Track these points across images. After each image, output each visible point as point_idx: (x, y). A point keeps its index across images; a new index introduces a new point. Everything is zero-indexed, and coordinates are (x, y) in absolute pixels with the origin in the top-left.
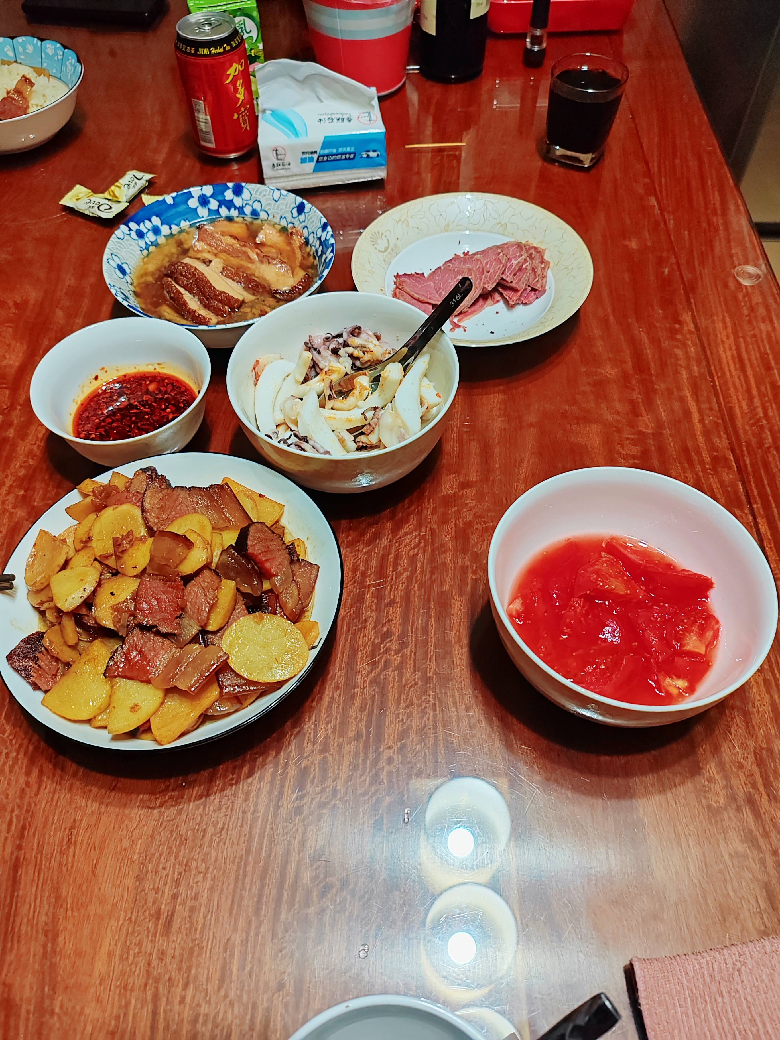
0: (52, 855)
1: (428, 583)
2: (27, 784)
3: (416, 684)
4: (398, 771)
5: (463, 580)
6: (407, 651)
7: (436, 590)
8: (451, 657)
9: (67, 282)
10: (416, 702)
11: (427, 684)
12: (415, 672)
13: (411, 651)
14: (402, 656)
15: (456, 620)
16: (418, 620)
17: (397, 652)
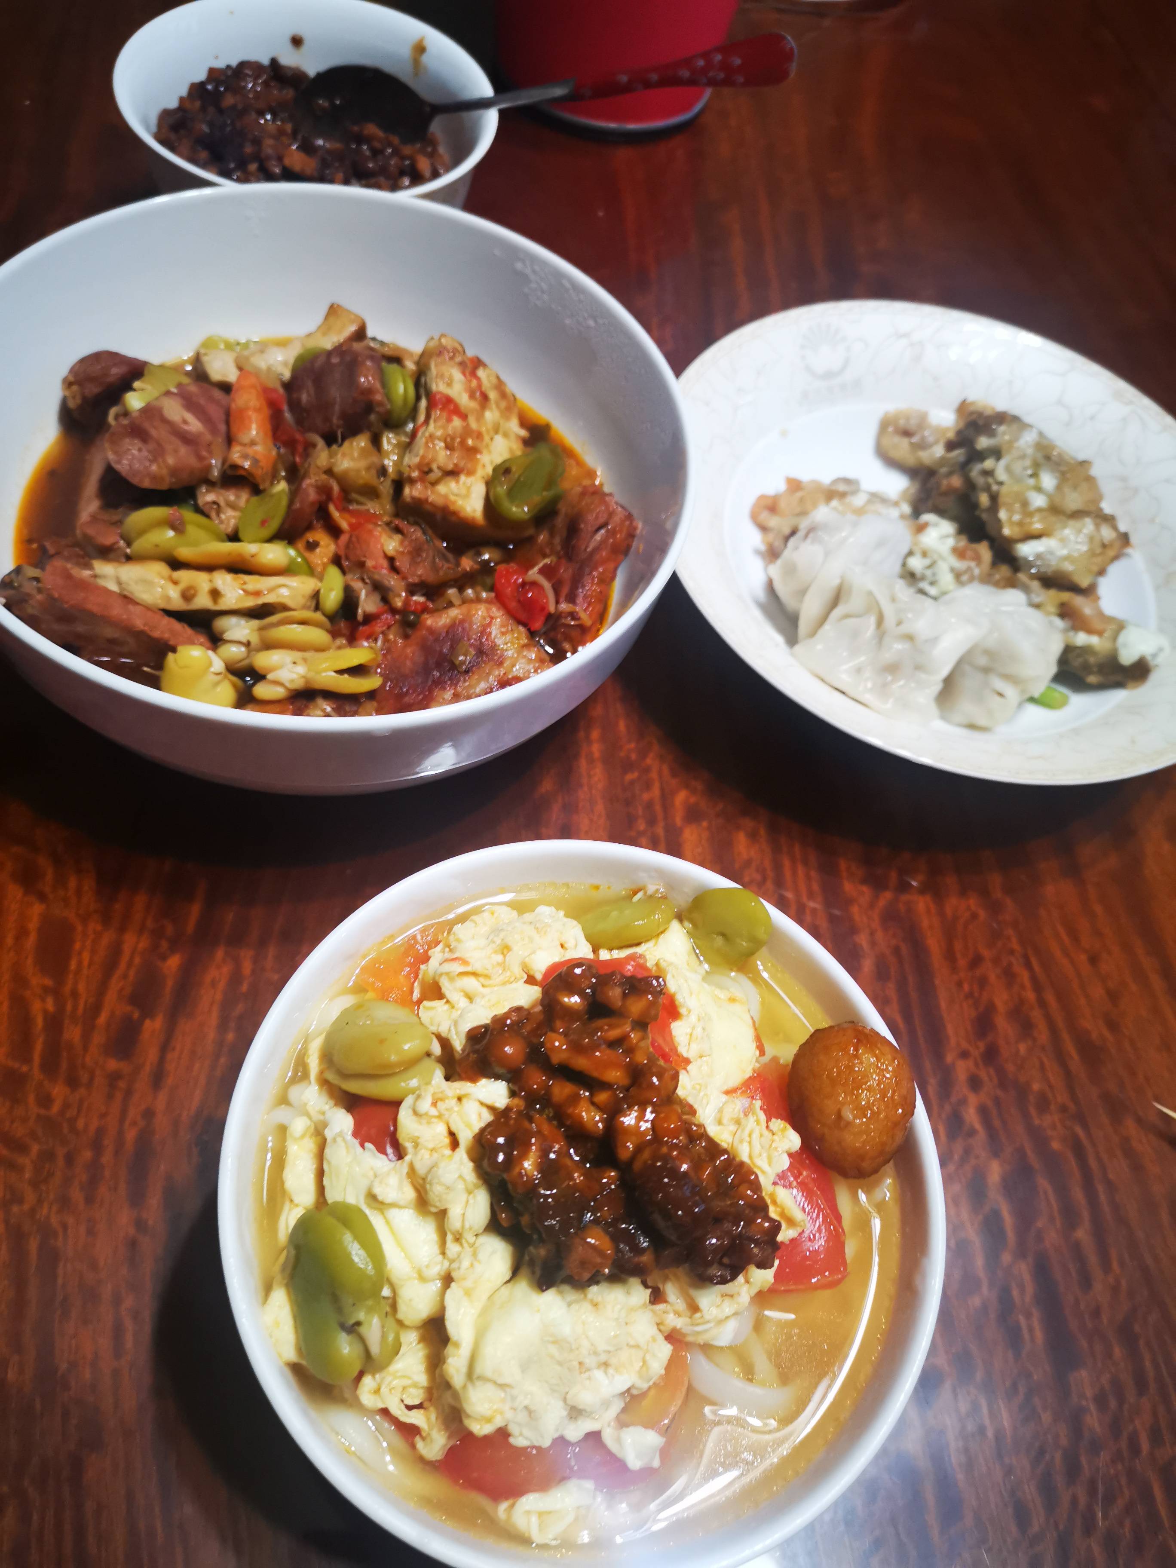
2: (140, 1225)
3: (974, 916)
4: (997, 1101)
10: (986, 953)
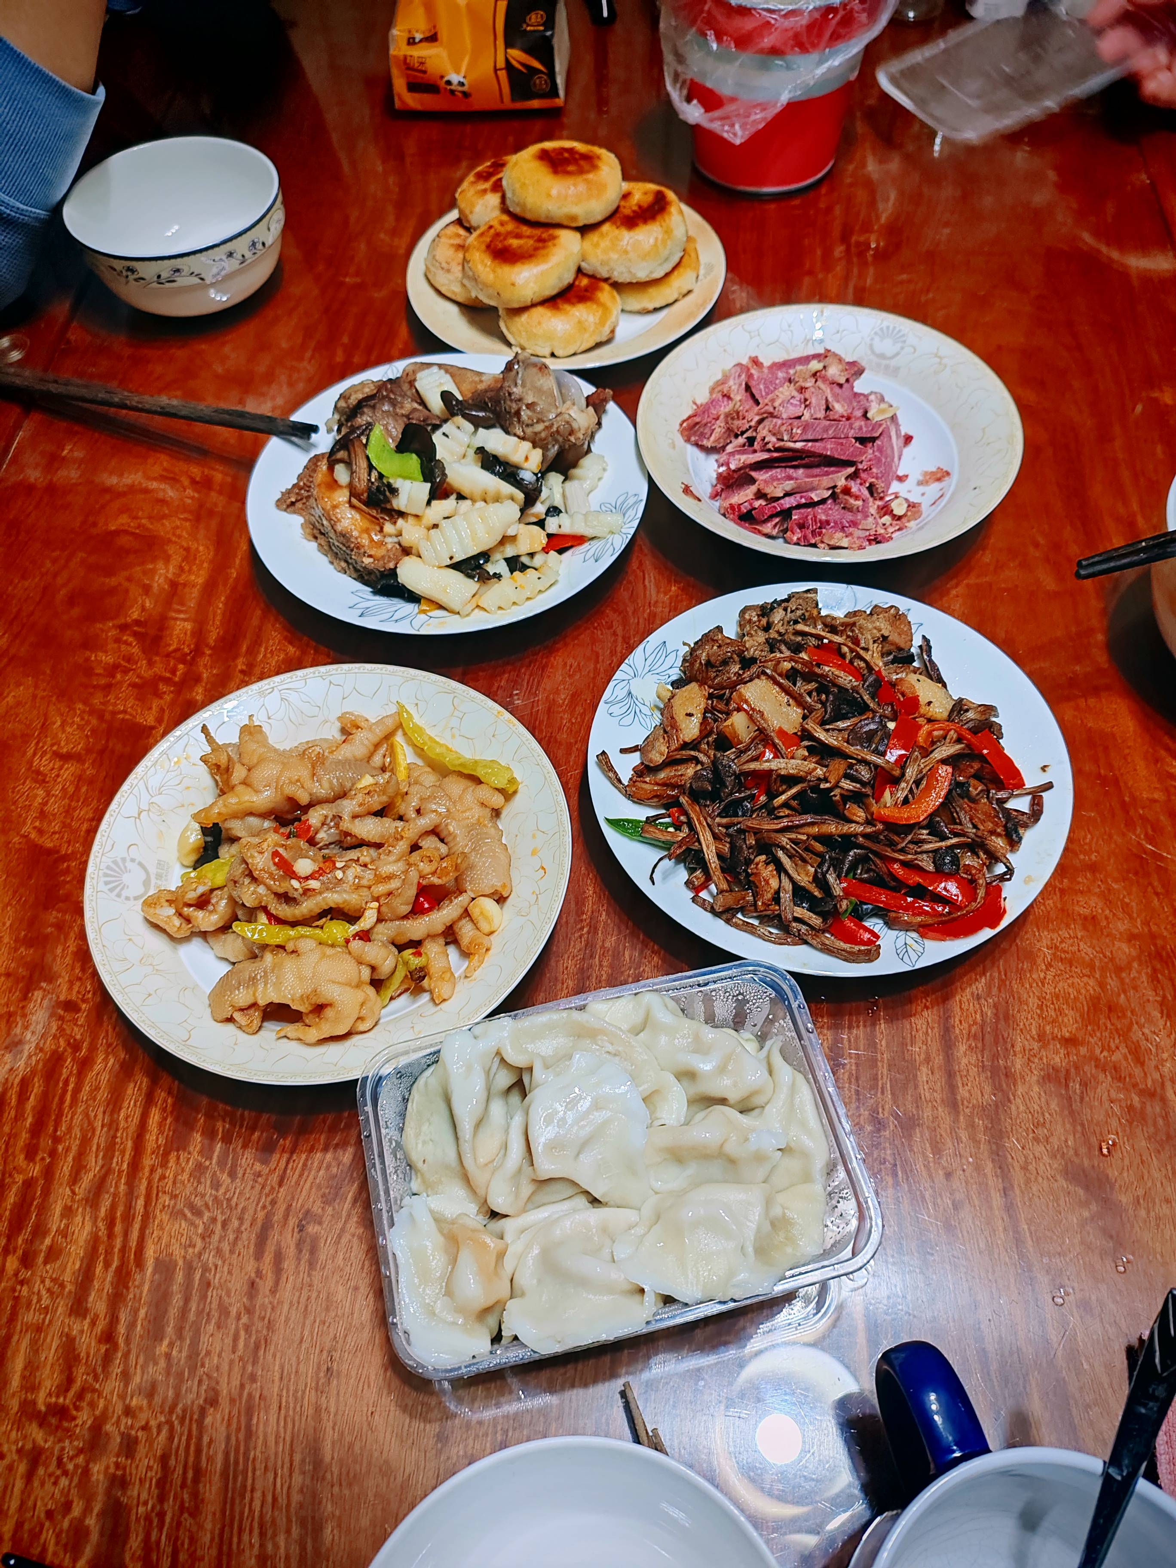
0: (304, 1392)
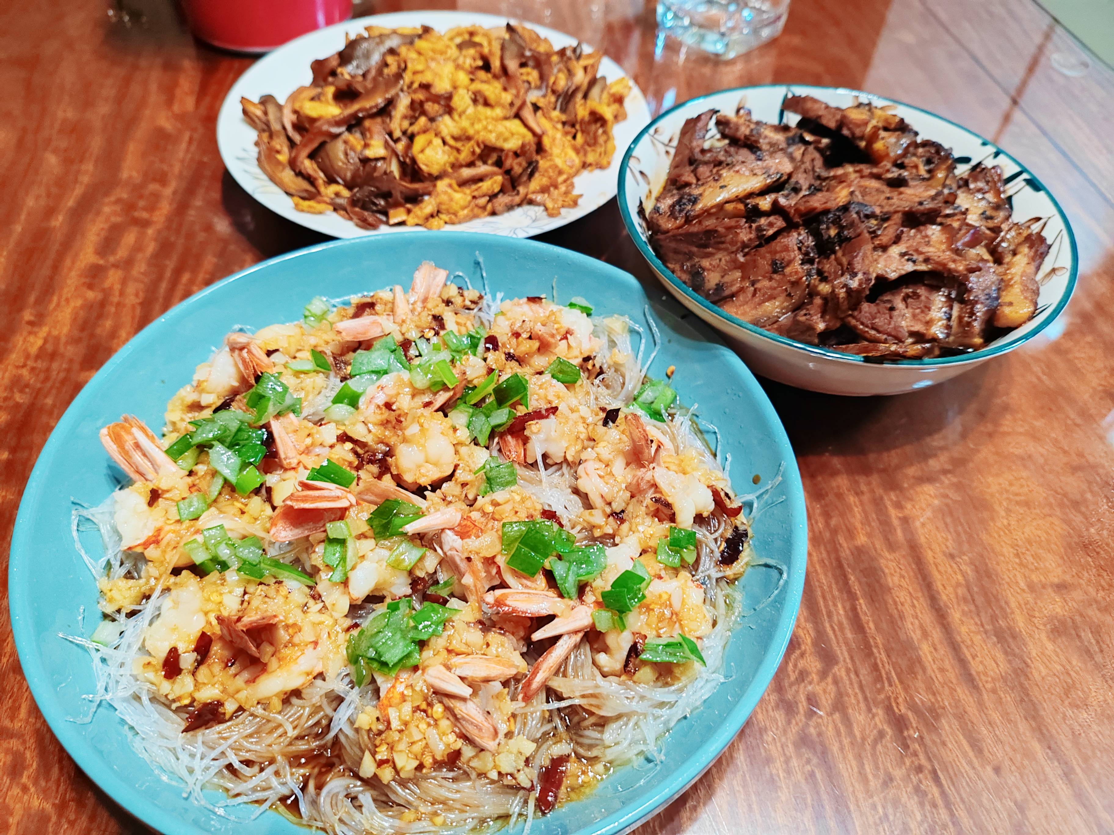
1: (827, 535)
5: (885, 523)
6: (839, 670)
7: (845, 545)
8: (924, 670)
9: (60, 114)
11: (901, 732)
12: (869, 710)
13: (848, 671)
14: (836, 682)
15: (902, 596)
16: (835, 605)
17: (823, 674)
